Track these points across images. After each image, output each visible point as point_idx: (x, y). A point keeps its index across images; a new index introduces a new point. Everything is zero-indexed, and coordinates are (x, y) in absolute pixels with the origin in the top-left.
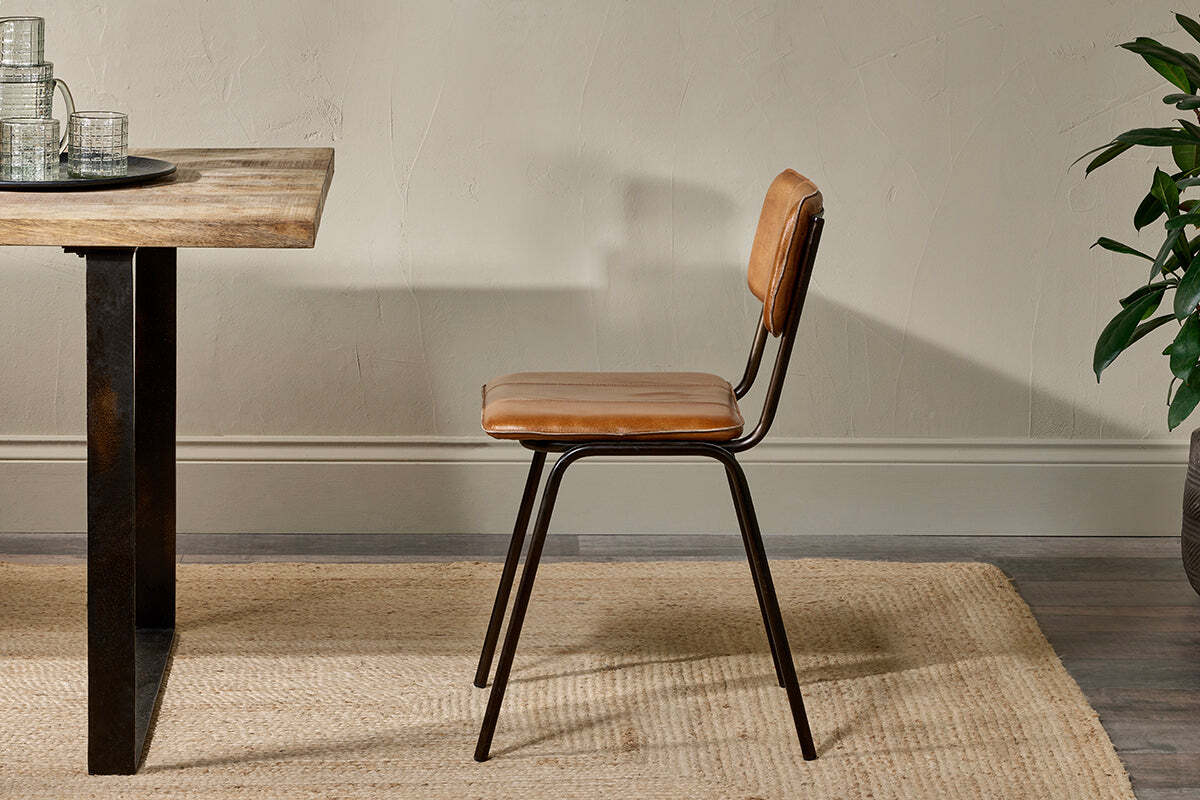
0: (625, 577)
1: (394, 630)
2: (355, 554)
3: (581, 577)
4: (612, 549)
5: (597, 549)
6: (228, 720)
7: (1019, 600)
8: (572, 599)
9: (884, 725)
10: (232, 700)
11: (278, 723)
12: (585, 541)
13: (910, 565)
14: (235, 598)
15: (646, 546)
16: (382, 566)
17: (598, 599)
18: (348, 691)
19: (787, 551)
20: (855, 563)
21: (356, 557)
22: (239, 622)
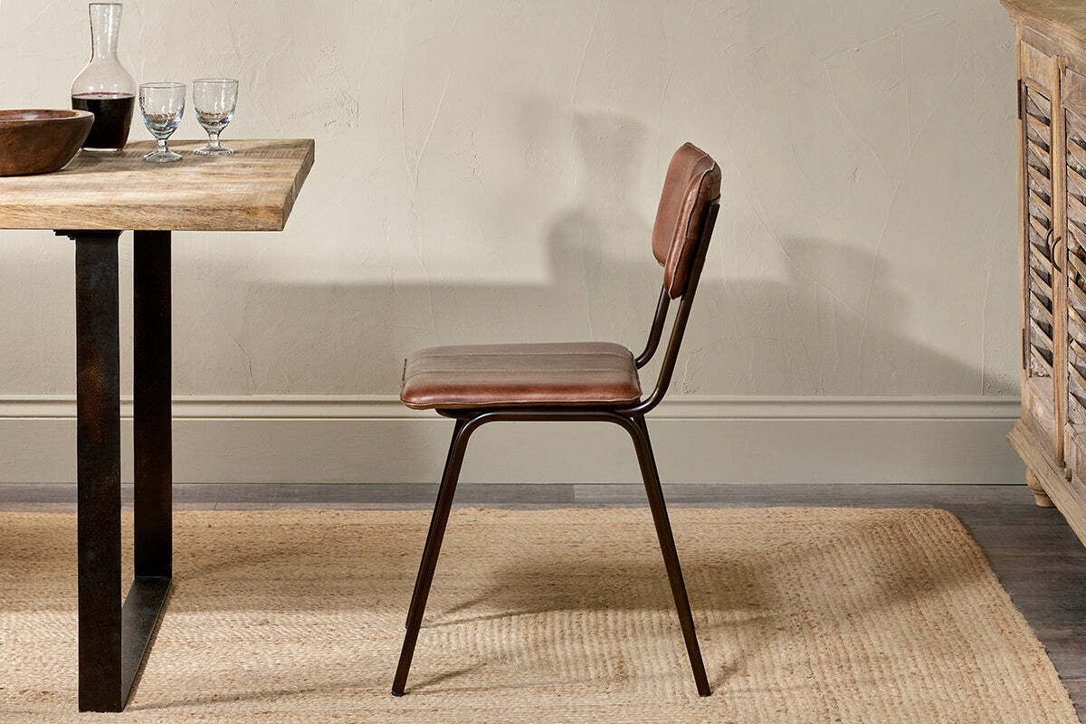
0: (616, 522)
1: (407, 570)
2: (372, 502)
3: (575, 522)
4: (605, 496)
5: (590, 497)
6: (257, 651)
7: (972, 543)
8: (568, 542)
9: (851, 656)
10: (260, 633)
11: (302, 655)
12: (580, 490)
13: (873, 511)
14: (264, 541)
15: (634, 494)
16: (396, 512)
17: (591, 541)
18: (365, 626)
19: (764, 498)
20: (822, 510)
21: (372, 504)
22: (267, 563)
